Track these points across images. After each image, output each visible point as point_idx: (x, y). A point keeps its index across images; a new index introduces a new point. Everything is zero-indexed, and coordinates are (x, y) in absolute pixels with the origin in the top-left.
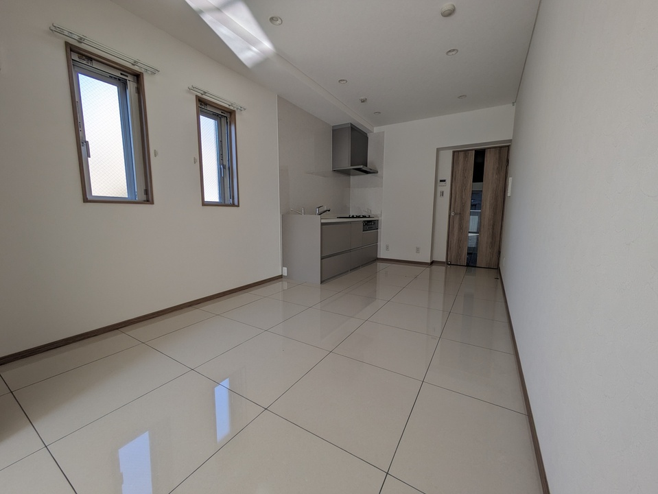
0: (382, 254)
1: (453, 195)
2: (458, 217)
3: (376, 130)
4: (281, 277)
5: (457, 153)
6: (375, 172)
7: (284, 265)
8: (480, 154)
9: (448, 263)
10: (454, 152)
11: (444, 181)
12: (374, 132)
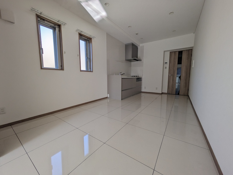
0: (143, 90)
1: (170, 68)
2: (172, 76)
5: (172, 53)
6: (140, 60)
7: (108, 93)
8: (180, 53)
10: (170, 52)
11: (167, 63)
12: (140, 46)
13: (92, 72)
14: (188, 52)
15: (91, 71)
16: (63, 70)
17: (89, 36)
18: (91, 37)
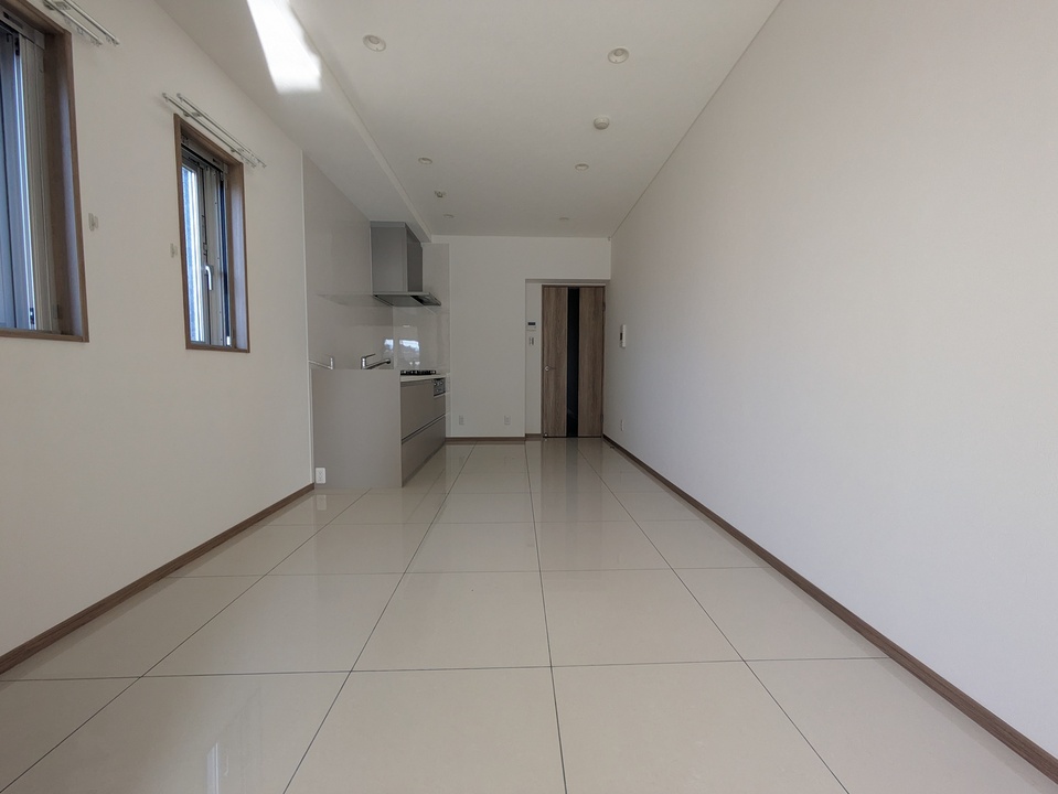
0: (453, 430)
1: (546, 345)
2: (553, 372)
3: (435, 239)
4: (311, 487)
5: (548, 289)
6: (438, 304)
7: (316, 465)
8: (574, 293)
9: (543, 436)
10: (544, 287)
11: (534, 324)
12: (433, 241)
13: (248, 351)
14: (595, 294)
15: (234, 348)
16: (85, 339)
17: (228, 150)
18: (236, 156)
